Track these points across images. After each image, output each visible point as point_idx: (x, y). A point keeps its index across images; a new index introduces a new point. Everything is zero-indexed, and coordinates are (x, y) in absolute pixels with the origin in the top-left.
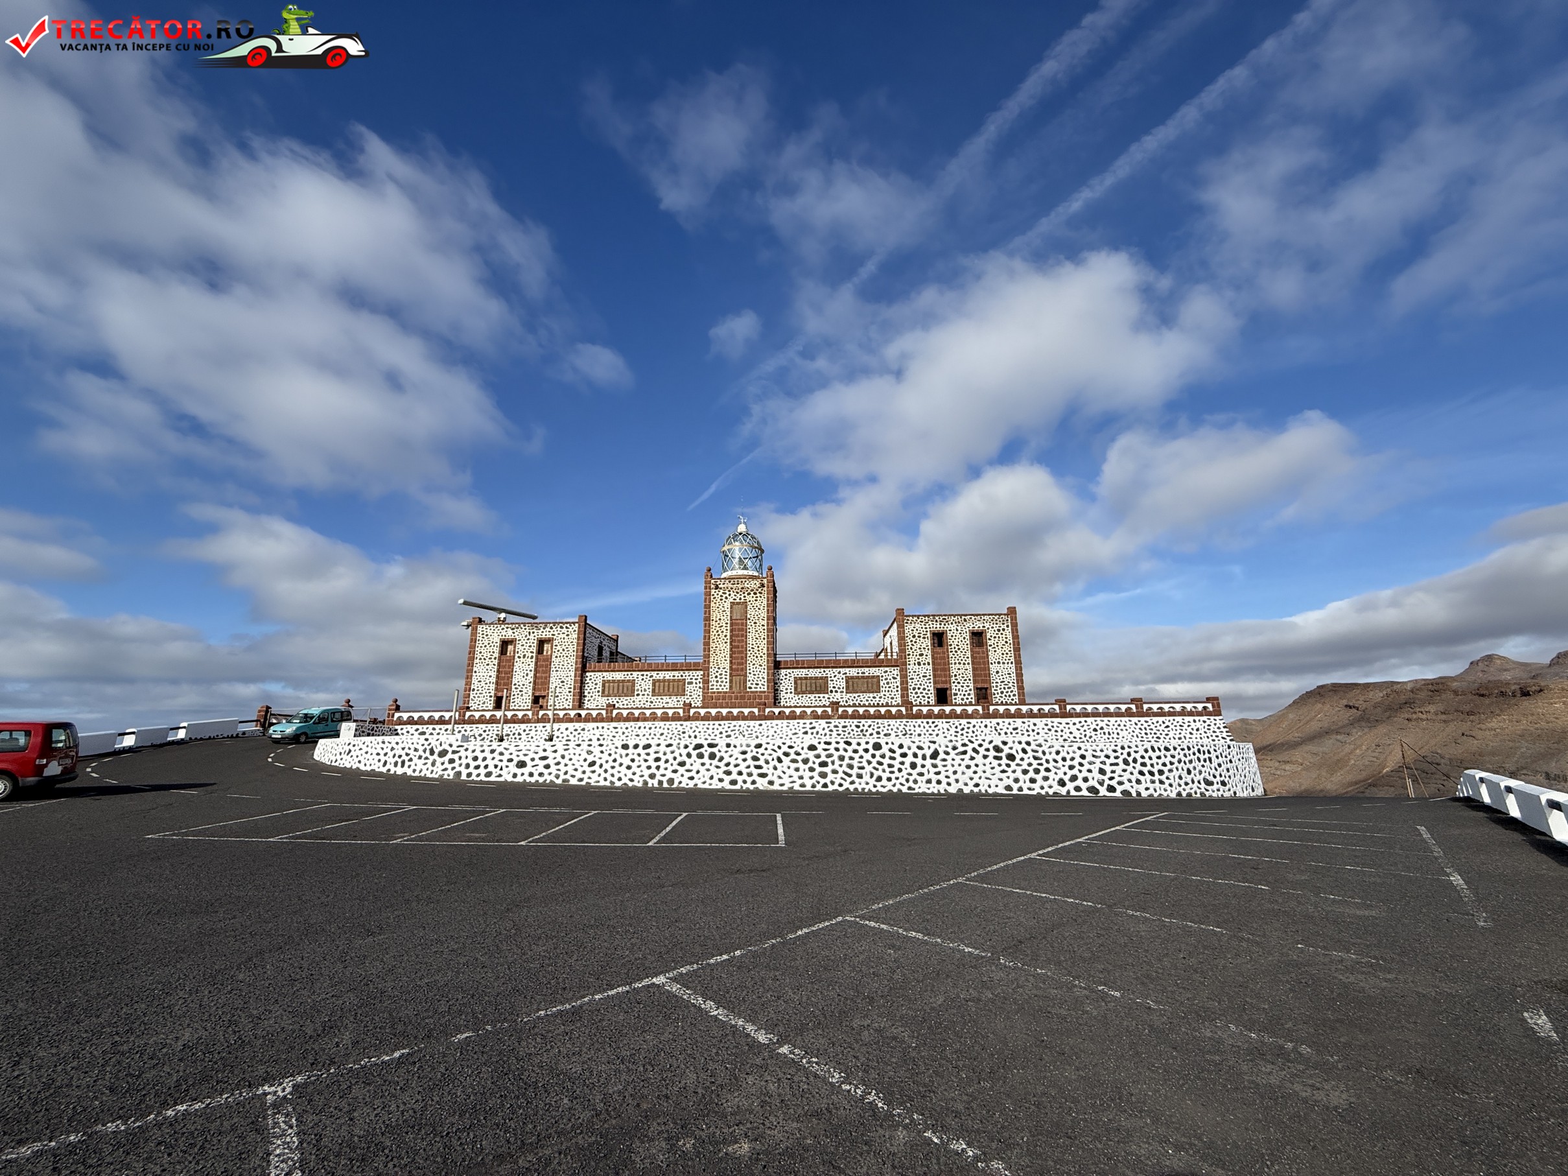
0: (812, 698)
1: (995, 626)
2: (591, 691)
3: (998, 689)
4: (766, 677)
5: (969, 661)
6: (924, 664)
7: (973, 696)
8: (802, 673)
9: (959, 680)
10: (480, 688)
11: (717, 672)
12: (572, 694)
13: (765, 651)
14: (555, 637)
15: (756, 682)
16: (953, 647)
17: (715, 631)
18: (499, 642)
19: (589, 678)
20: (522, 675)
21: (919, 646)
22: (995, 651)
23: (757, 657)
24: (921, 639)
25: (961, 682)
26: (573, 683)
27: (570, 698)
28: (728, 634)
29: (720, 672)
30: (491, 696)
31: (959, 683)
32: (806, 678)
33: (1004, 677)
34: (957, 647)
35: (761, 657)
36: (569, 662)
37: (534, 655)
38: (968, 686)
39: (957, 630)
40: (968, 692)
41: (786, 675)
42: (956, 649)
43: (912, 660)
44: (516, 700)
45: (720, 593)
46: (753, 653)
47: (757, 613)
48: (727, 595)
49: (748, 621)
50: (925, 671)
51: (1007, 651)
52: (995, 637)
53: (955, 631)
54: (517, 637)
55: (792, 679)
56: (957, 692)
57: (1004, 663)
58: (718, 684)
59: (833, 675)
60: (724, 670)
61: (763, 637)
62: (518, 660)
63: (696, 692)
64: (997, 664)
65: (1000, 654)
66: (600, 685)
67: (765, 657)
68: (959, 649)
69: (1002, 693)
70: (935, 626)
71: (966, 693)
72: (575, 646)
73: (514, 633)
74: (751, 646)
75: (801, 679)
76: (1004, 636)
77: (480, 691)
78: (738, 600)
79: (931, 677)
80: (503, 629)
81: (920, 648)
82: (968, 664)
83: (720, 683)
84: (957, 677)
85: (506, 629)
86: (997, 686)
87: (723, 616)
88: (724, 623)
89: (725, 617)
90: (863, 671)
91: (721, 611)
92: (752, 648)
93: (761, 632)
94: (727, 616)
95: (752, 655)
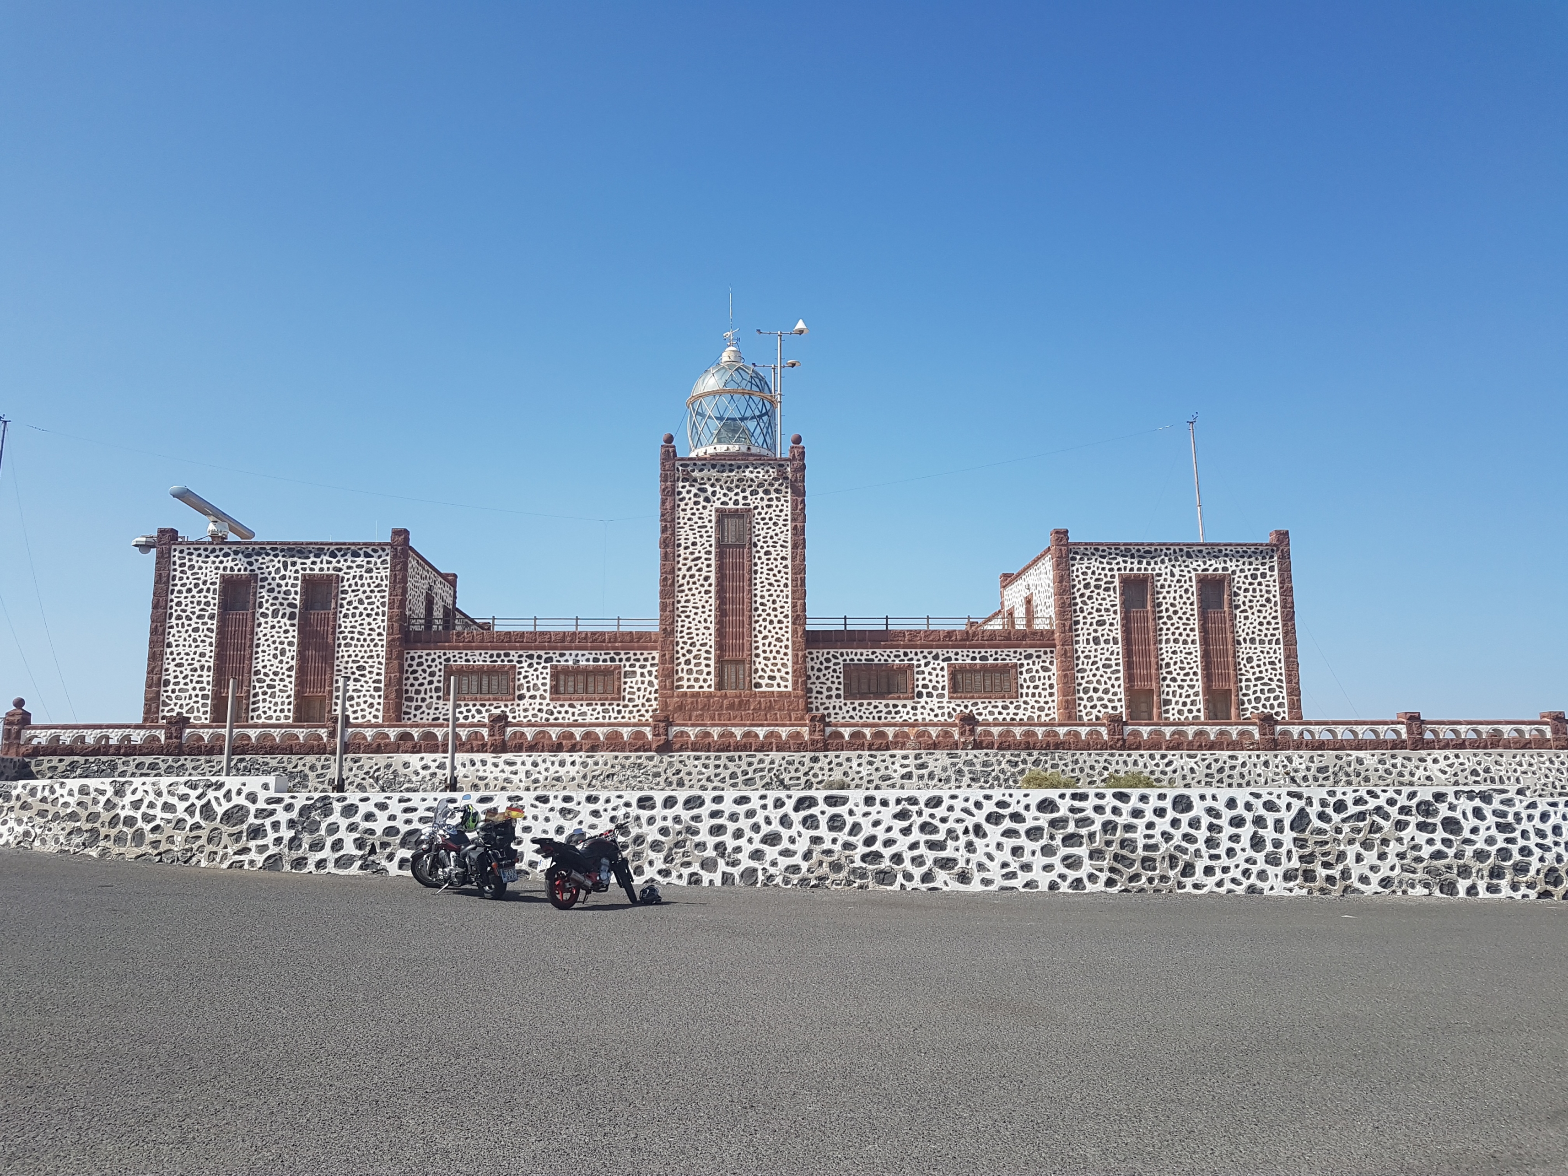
0: (881, 707)
1: (1247, 567)
2: (422, 689)
3: (1250, 692)
4: (790, 664)
5: (1196, 635)
6: (1107, 642)
7: (1201, 706)
8: (861, 655)
9: (1174, 675)
10: (180, 679)
11: (689, 652)
12: (382, 693)
13: (788, 610)
14: (341, 574)
15: (769, 673)
16: (1163, 608)
17: (684, 568)
18: (218, 581)
19: (417, 660)
20: (273, 652)
21: (1096, 606)
22: (1246, 618)
23: (771, 622)
24: (1101, 591)
25: (1179, 678)
26: (383, 671)
27: (379, 701)
28: (713, 575)
29: (695, 652)
30: (205, 697)
31: (1174, 680)
32: (868, 667)
33: (1263, 668)
34: (1172, 609)
35: (780, 622)
36: (373, 626)
37: (297, 611)
38: (1192, 687)
39: (1173, 575)
40: (1192, 698)
41: (828, 660)
42: (1170, 613)
43: (1084, 632)
44: (261, 704)
45: (694, 490)
46: (764, 615)
47: (772, 533)
48: (708, 494)
49: (754, 550)
50: (1107, 655)
51: (1269, 618)
52: (1246, 590)
53: (1169, 577)
54: (258, 572)
55: (840, 668)
56: (1170, 697)
57: (1262, 642)
58: (692, 677)
59: (922, 662)
60: (704, 649)
61: (783, 581)
62: (262, 620)
63: (641, 693)
64: (1248, 645)
65: (1256, 624)
66: (439, 676)
67: (788, 622)
68: (1175, 612)
69: (1257, 700)
70: (1129, 566)
71: (1188, 701)
72: (387, 594)
73: (250, 564)
74: (759, 600)
75: (858, 668)
76: (1263, 587)
77: (181, 686)
78: (731, 505)
79: (1121, 668)
80: (226, 555)
81: (1098, 610)
82: (1193, 642)
83: (695, 675)
84: (1172, 668)
85: (232, 556)
86: (1248, 687)
87: (701, 536)
88: (703, 552)
89: (705, 538)
90: (983, 654)
91: (695, 526)
92: (762, 604)
93: (779, 572)
94: (710, 536)
95: (761, 619)
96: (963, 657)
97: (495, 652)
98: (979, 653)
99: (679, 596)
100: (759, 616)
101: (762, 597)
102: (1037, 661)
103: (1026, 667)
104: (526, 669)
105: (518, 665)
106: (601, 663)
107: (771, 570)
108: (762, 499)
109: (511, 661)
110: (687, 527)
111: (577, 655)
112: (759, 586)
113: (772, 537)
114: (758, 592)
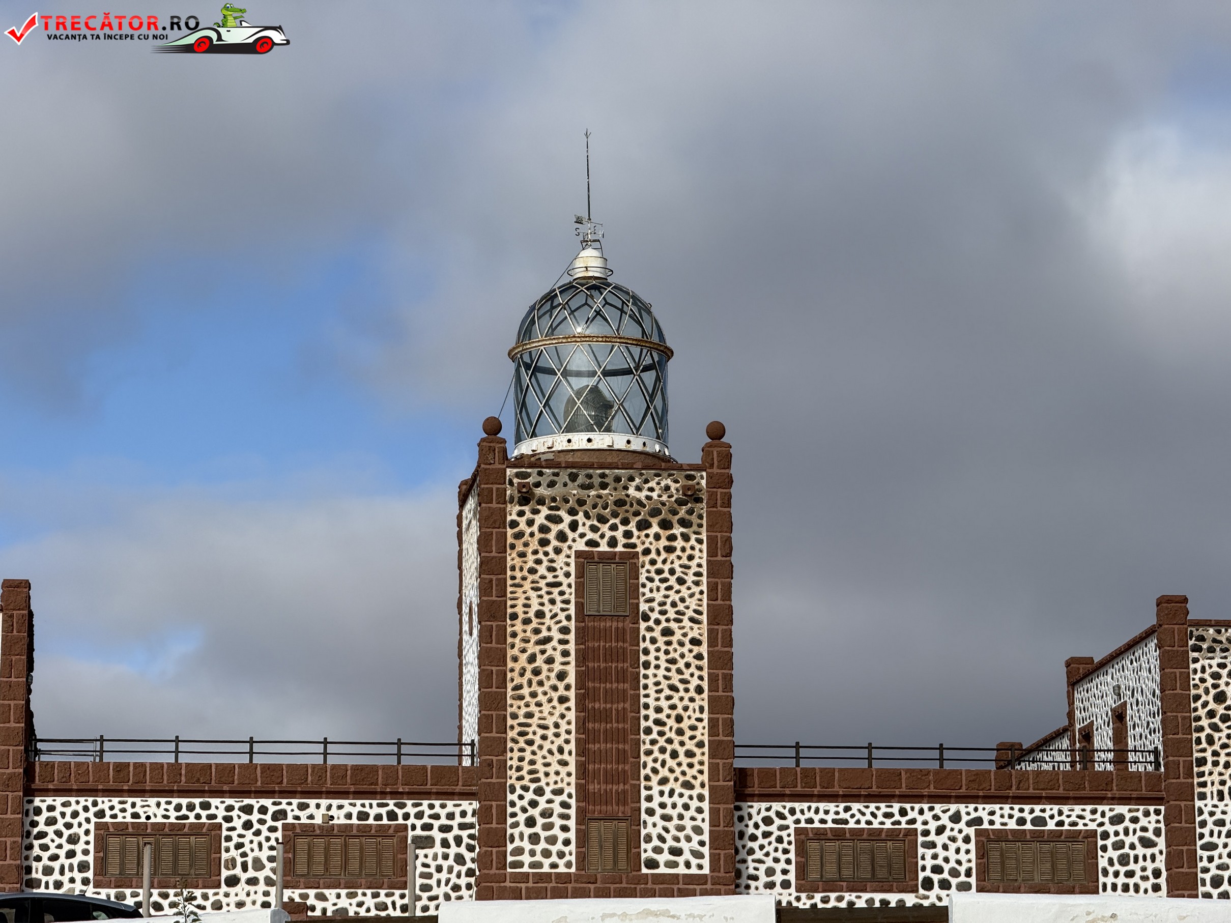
4: (706, 827)
8: (826, 813)
13: (703, 734)
15: (670, 843)
17: (524, 657)
19: (45, 815)
23: (674, 755)
28: (571, 670)
29: (543, 805)
32: (838, 835)
35: (690, 754)
41: (768, 821)
45: (540, 519)
46: (662, 742)
47: (674, 597)
48: (564, 526)
49: (643, 625)
55: (789, 836)
58: (538, 848)
59: (933, 826)
60: (558, 799)
61: (695, 682)
67: (703, 755)
74: (653, 715)
75: (820, 835)
78: (604, 547)
83: (543, 845)
87: (552, 602)
88: (555, 628)
89: (559, 605)
90: (1037, 813)
91: (542, 583)
92: (658, 722)
93: (688, 665)
94: (567, 602)
95: (656, 748)
96: (1004, 817)
97: (184, 801)
98: (1030, 811)
99: (513, 705)
100: (653, 742)
101: (659, 710)
102: (1132, 826)
103: (1112, 839)
104: (240, 830)
105: (225, 825)
106: (371, 821)
107: (673, 661)
108: (657, 537)
109: (214, 817)
110: (527, 585)
111: (329, 808)
112: (651, 690)
113: (674, 604)
114: (651, 701)
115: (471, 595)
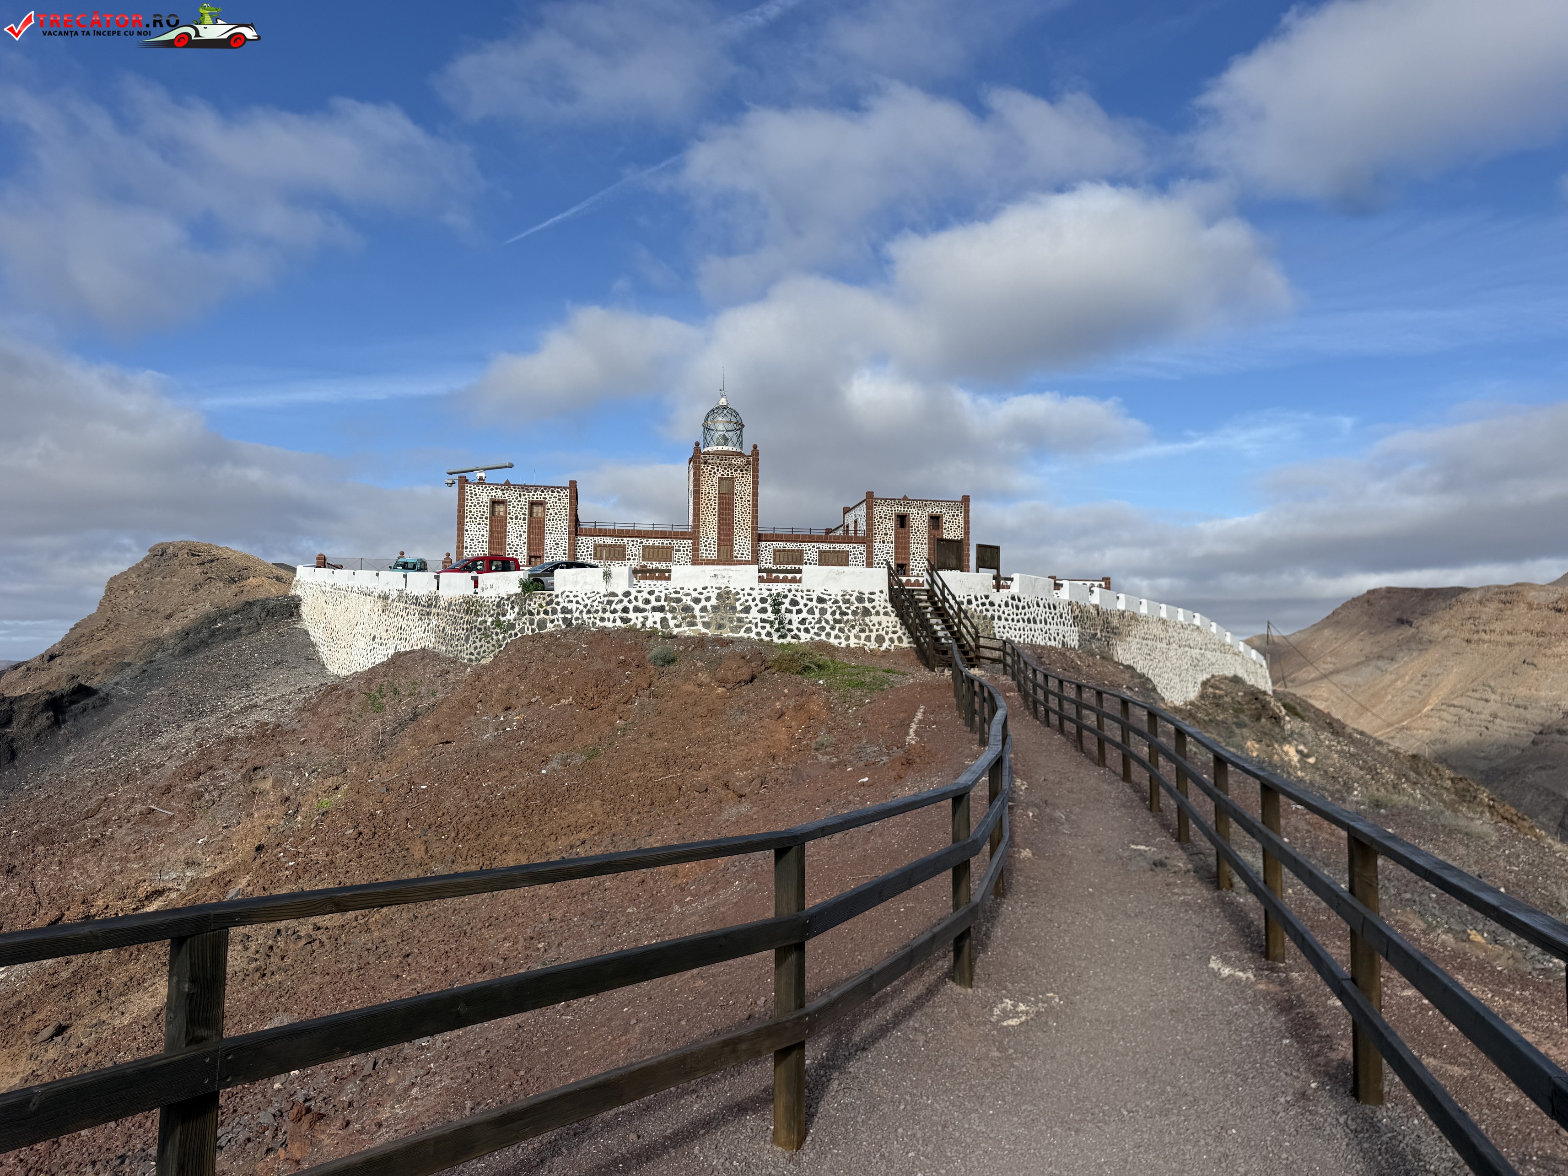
1: (950, 511)
2: (583, 554)
4: (750, 548)
5: (927, 541)
6: (888, 543)
8: (781, 545)
9: (916, 558)
10: (473, 547)
11: (706, 541)
12: (567, 555)
13: (750, 524)
14: (546, 500)
15: (741, 552)
16: (913, 528)
17: (704, 504)
18: (488, 502)
19: (582, 541)
20: (516, 535)
21: (884, 527)
22: (949, 534)
23: (742, 529)
24: (887, 520)
26: (567, 546)
28: (717, 507)
29: (709, 542)
32: (784, 551)
35: (746, 529)
36: (562, 525)
37: (526, 517)
38: (923, 563)
41: (766, 547)
42: (916, 531)
43: (878, 537)
45: (709, 468)
48: (715, 470)
49: (735, 496)
50: (888, 548)
51: (959, 535)
52: (950, 522)
53: (917, 515)
54: (507, 498)
55: (772, 550)
59: (808, 549)
60: (713, 540)
61: (748, 511)
62: (510, 521)
63: (683, 559)
66: (591, 549)
67: (750, 530)
70: (900, 509)
72: (568, 510)
73: (503, 494)
74: (737, 519)
75: (779, 551)
76: (957, 521)
78: (725, 476)
79: (893, 554)
80: (492, 489)
82: (925, 544)
83: (708, 552)
84: (915, 555)
85: (495, 490)
87: (712, 490)
88: (713, 497)
90: (834, 546)
91: (709, 485)
92: (739, 521)
93: (746, 507)
94: (716, 490)
96: (825, 547)
97: (616, 539)
98: (832, 545)
99: (701, 516)
100: (737, 526)
102: (858, 550)
103: (853, 553)
104: (631, 546)
105: (627, 545)
106: (664, 545)
107: (743, 506)
108: (739, 474)
109: (624, 543)
110: (706, 485)
111: (654, 541)
112: (737, 513)
113: (743, 491)
114: (737, 516)
115: (691, 488)
